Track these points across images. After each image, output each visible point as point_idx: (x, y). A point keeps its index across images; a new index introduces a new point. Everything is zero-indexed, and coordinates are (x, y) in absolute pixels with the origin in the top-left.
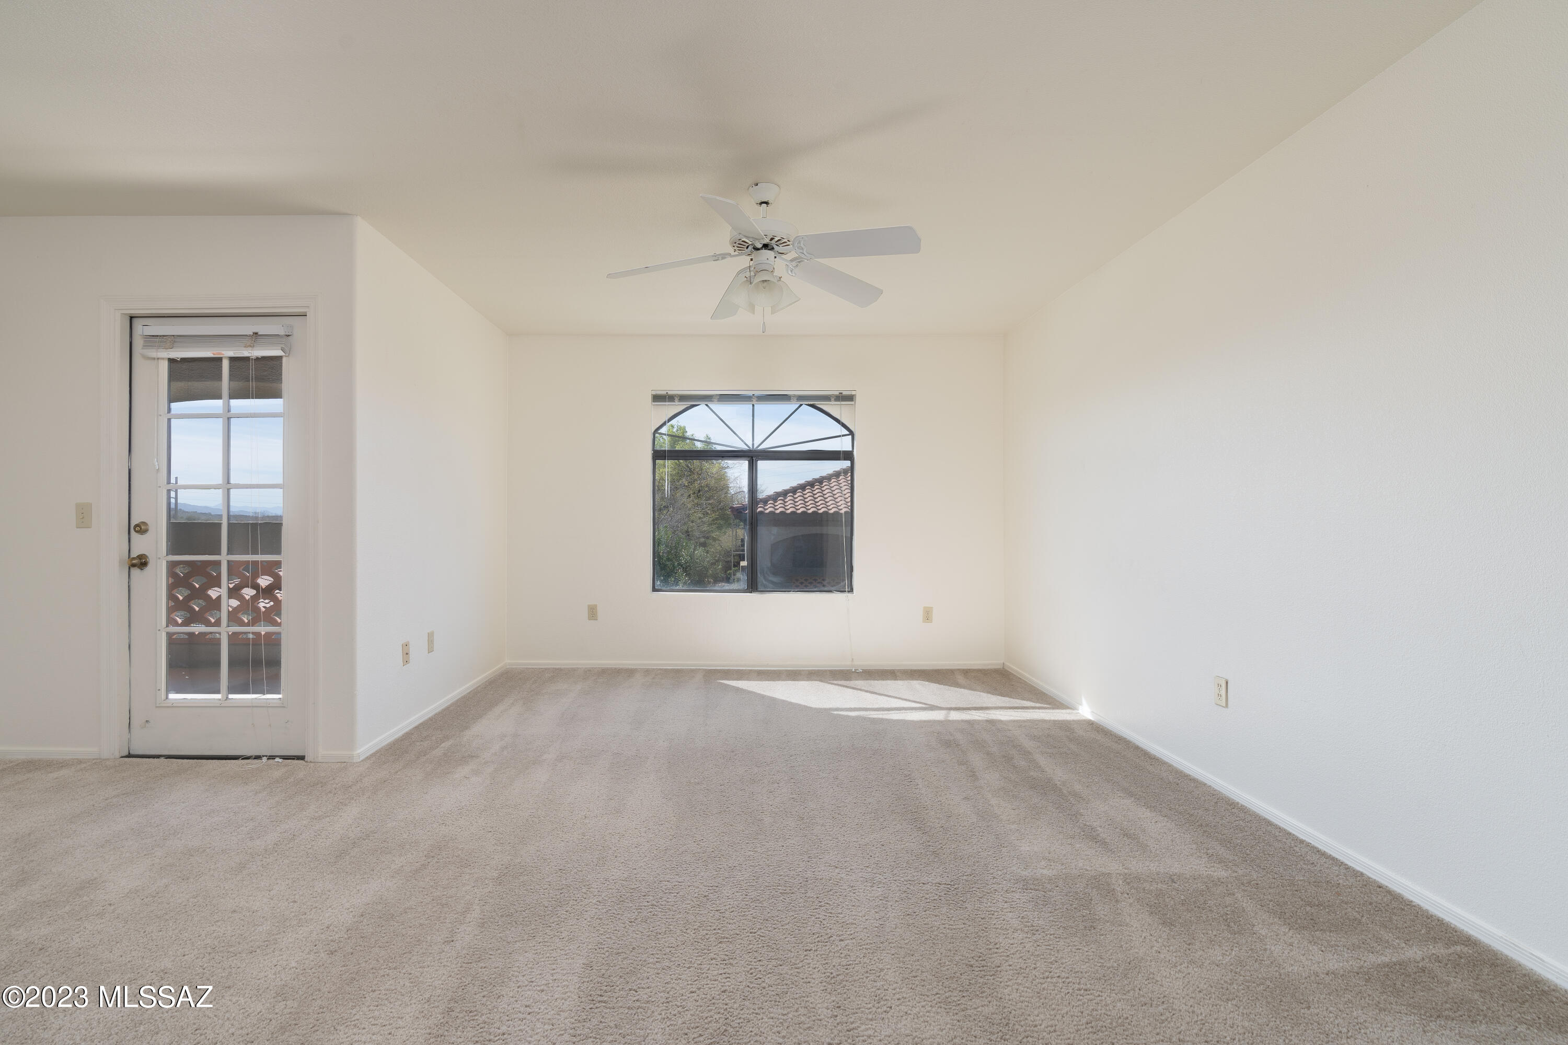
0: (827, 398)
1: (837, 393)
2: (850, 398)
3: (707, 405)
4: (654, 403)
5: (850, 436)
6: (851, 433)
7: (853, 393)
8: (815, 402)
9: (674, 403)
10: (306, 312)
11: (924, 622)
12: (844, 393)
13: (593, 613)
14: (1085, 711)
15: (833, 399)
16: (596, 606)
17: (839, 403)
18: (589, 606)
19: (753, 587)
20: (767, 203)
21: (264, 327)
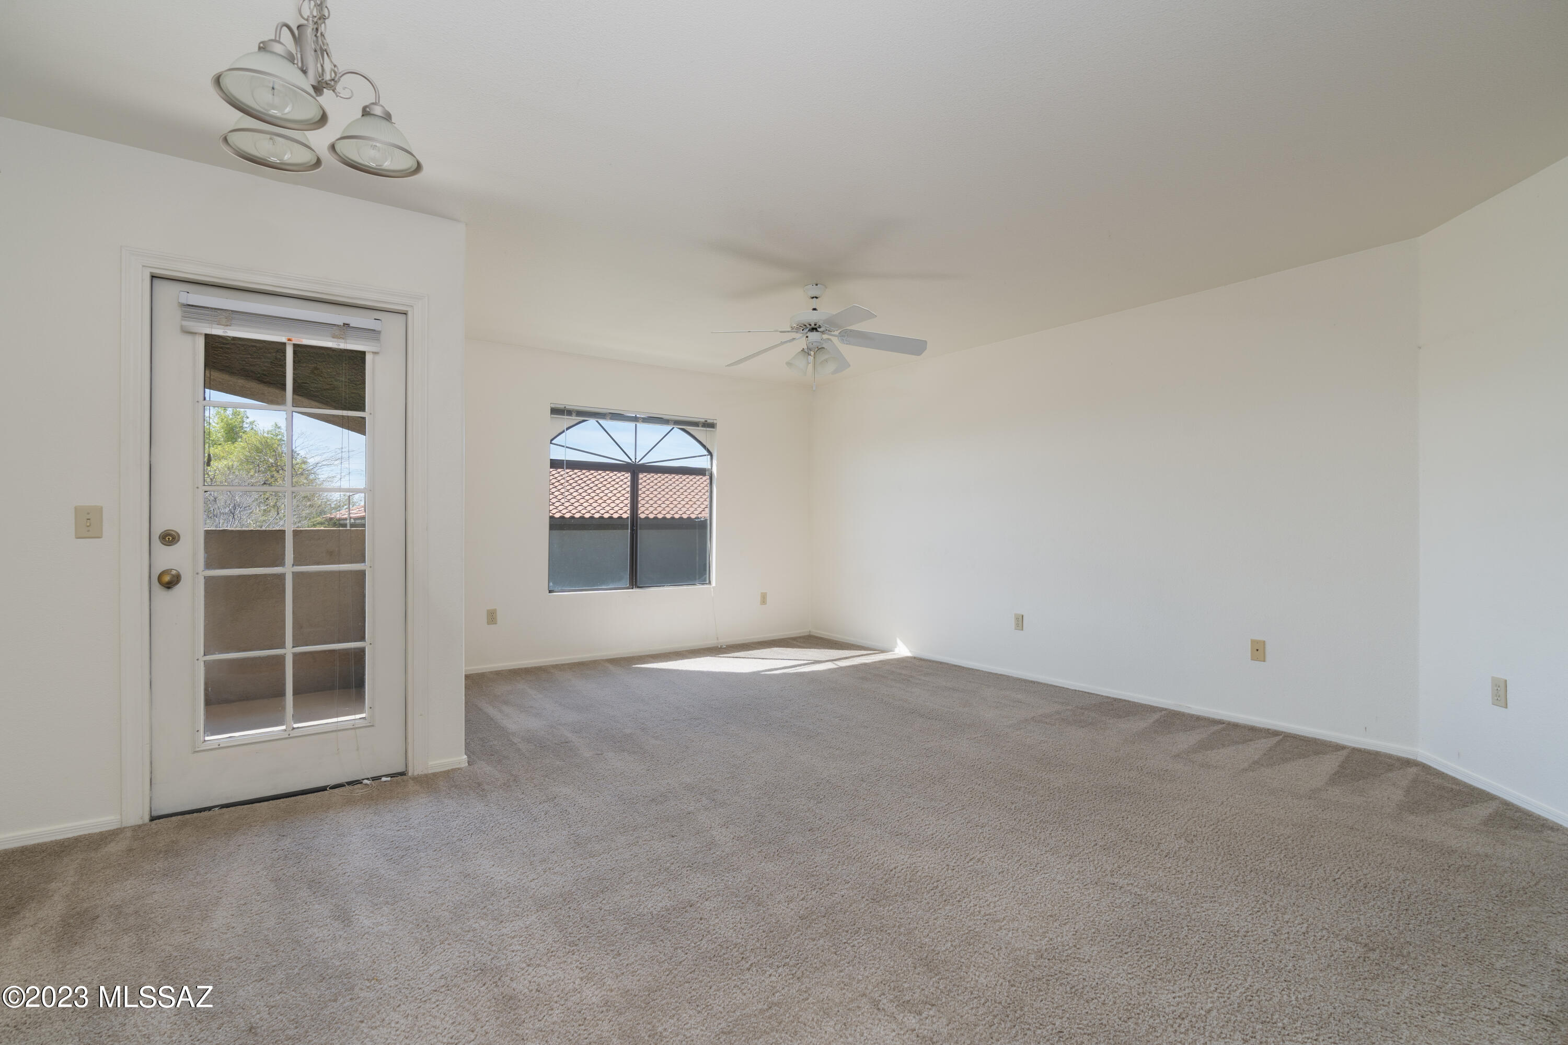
0: (695, 424)
1: (703, 420)
2: (712, 426)
3: (597, 421)
4: (552, 416)
5: (709, 456)
6: (710, 454)
7: (715, 422)
8: (685, 425)
9: (570, 417)
10: (407, 311)
11: (761, 604)
12: (709, 421)
13: (492, 617)
14: (902, 650)
15: (700, 426)
16: (495, 610)
17: (705, 429)
18: (488, 611)
19: (634, 583)
20: (817, 298)
21: (357, 320)
